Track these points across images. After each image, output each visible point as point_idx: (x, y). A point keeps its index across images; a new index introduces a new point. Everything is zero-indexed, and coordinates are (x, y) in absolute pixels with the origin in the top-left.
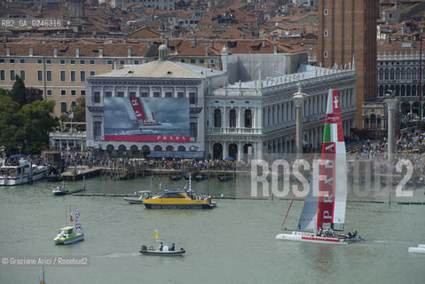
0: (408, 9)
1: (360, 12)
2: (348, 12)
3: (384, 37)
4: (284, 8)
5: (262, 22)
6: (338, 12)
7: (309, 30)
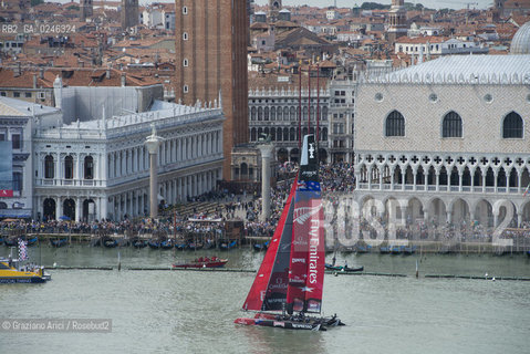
0: (284, 35)
1: (226, 37)
2: (212, 37)
3: (256, 68)
4: (133, 31)
5: (106, 48)
6: (200, 37)
7: (165, 58)
